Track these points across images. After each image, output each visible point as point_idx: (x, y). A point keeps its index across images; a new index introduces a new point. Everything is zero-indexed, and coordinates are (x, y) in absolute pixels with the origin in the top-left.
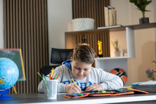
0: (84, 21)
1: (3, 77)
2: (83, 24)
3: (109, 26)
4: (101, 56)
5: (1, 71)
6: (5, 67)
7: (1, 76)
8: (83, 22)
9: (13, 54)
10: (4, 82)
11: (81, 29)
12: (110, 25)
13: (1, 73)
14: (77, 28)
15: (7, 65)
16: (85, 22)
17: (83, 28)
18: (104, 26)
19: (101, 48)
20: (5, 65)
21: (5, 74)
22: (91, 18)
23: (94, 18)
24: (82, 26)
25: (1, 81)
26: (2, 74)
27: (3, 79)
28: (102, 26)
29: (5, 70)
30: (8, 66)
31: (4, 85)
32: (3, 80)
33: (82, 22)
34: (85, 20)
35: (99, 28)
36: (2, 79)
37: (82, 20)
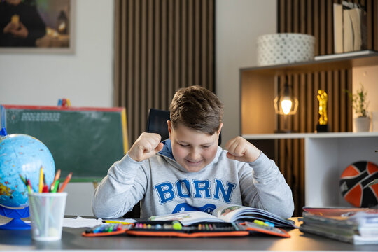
0: (283, 40)
1: (6, 179)
2: (282, 47)
3: (344, 53)
4: (322, 129)
5: (2, 166)
6: (13, 155)
7: (3, 176)
8: (282, 44)
9: (104, 119)
10: (10, 191)
11: (275, 61)
12: (346, 50)
13: (3, 171)
14: (266, 59)
15: (19, 153)
16: (285, 43)
17: (282, 58)
18: (333, 53)
19: (325, 107)
20: (15, 151)
21: (12, 173)
22: (306, 32)
23: (313, 34)
24: (278, 54)
25: (2, 187)
26: (5, 172)
27: (6, 183)
28: (326, 54)
29: (12, 164)
30: (22, 154)
31: (11, 197)
32: (8, 185)
33: (278, 44)
34: (287, 39)
35: (318, 58)
36: (4, 183)
37: (280, 39)
